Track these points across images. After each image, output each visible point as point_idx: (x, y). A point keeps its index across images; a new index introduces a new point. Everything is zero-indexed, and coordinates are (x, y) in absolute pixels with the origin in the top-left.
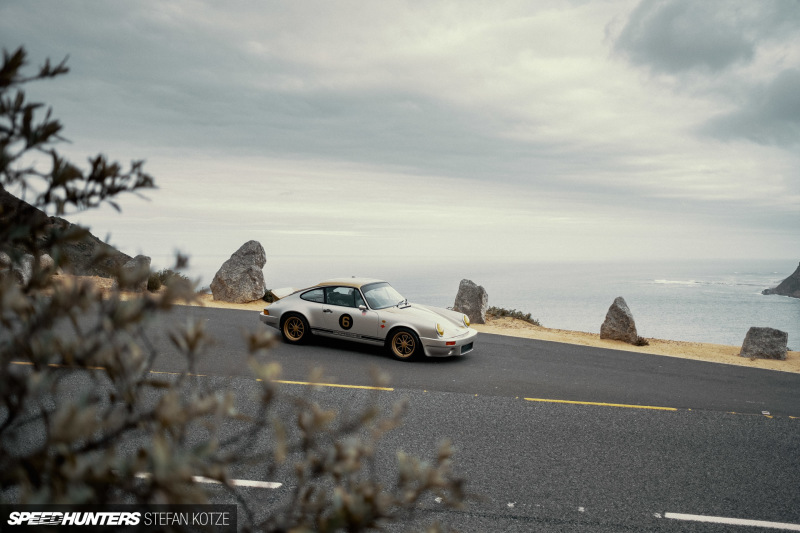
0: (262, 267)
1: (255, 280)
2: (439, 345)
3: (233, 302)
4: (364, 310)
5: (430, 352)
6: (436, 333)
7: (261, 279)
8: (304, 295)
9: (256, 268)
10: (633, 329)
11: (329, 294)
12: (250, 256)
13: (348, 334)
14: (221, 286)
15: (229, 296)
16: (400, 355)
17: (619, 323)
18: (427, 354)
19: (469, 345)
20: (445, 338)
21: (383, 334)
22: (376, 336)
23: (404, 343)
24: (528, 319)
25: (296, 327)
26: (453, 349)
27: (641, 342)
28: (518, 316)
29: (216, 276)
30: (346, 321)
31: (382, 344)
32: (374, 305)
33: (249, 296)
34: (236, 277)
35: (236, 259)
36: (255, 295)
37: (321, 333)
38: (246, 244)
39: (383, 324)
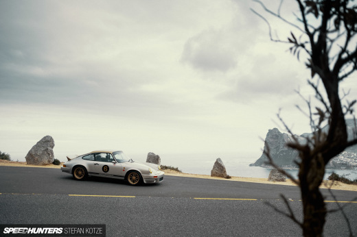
0: (52, 147)
1: (49, 154)
2: (150, 178)
3: (38, 165)
4: (115, 163)
5: (146, 181)
6: (149, 172)
7: (52, 154)
8: (84, 157)
9: (50, 148)
10: (225, 172)
11: (96, 156)
12: (47, 143)
13: (107, 175)
14: (31, 157)
15: (35, 162)
16: (132, 183)
17: (219, 169)
18: (145, 182)
19: (161, 179)
20: (153, 175)
21: (124, 174)
22: (120, 175)
23: (134, 178)
24: (177, 170)
25: (80, 173)
26: (156, 180)
27: (228, 177)
28: (173, 169)
29: (29, 152)
30: (106, 168)
31: (123, 178)
32: (119, 161)
33: (47, 162)
34: (39, 153)
35: (39, 144)
36: (49, 161)
37: (93, 175)
38: (45, 137)
39: (124, 169)
